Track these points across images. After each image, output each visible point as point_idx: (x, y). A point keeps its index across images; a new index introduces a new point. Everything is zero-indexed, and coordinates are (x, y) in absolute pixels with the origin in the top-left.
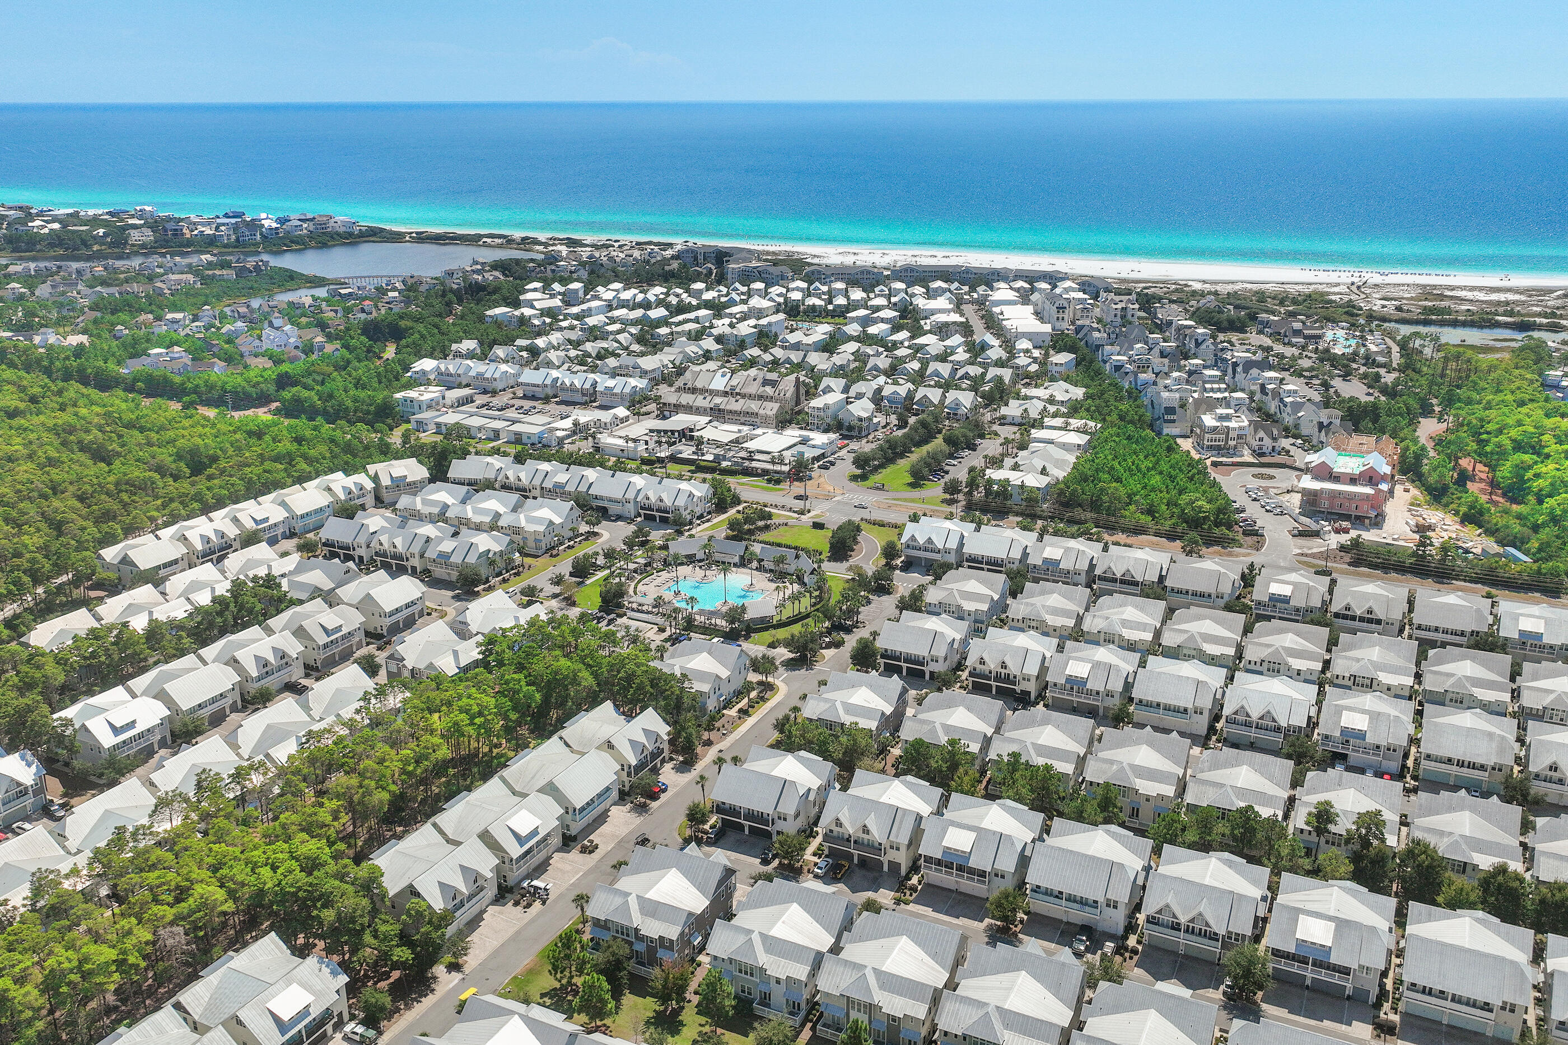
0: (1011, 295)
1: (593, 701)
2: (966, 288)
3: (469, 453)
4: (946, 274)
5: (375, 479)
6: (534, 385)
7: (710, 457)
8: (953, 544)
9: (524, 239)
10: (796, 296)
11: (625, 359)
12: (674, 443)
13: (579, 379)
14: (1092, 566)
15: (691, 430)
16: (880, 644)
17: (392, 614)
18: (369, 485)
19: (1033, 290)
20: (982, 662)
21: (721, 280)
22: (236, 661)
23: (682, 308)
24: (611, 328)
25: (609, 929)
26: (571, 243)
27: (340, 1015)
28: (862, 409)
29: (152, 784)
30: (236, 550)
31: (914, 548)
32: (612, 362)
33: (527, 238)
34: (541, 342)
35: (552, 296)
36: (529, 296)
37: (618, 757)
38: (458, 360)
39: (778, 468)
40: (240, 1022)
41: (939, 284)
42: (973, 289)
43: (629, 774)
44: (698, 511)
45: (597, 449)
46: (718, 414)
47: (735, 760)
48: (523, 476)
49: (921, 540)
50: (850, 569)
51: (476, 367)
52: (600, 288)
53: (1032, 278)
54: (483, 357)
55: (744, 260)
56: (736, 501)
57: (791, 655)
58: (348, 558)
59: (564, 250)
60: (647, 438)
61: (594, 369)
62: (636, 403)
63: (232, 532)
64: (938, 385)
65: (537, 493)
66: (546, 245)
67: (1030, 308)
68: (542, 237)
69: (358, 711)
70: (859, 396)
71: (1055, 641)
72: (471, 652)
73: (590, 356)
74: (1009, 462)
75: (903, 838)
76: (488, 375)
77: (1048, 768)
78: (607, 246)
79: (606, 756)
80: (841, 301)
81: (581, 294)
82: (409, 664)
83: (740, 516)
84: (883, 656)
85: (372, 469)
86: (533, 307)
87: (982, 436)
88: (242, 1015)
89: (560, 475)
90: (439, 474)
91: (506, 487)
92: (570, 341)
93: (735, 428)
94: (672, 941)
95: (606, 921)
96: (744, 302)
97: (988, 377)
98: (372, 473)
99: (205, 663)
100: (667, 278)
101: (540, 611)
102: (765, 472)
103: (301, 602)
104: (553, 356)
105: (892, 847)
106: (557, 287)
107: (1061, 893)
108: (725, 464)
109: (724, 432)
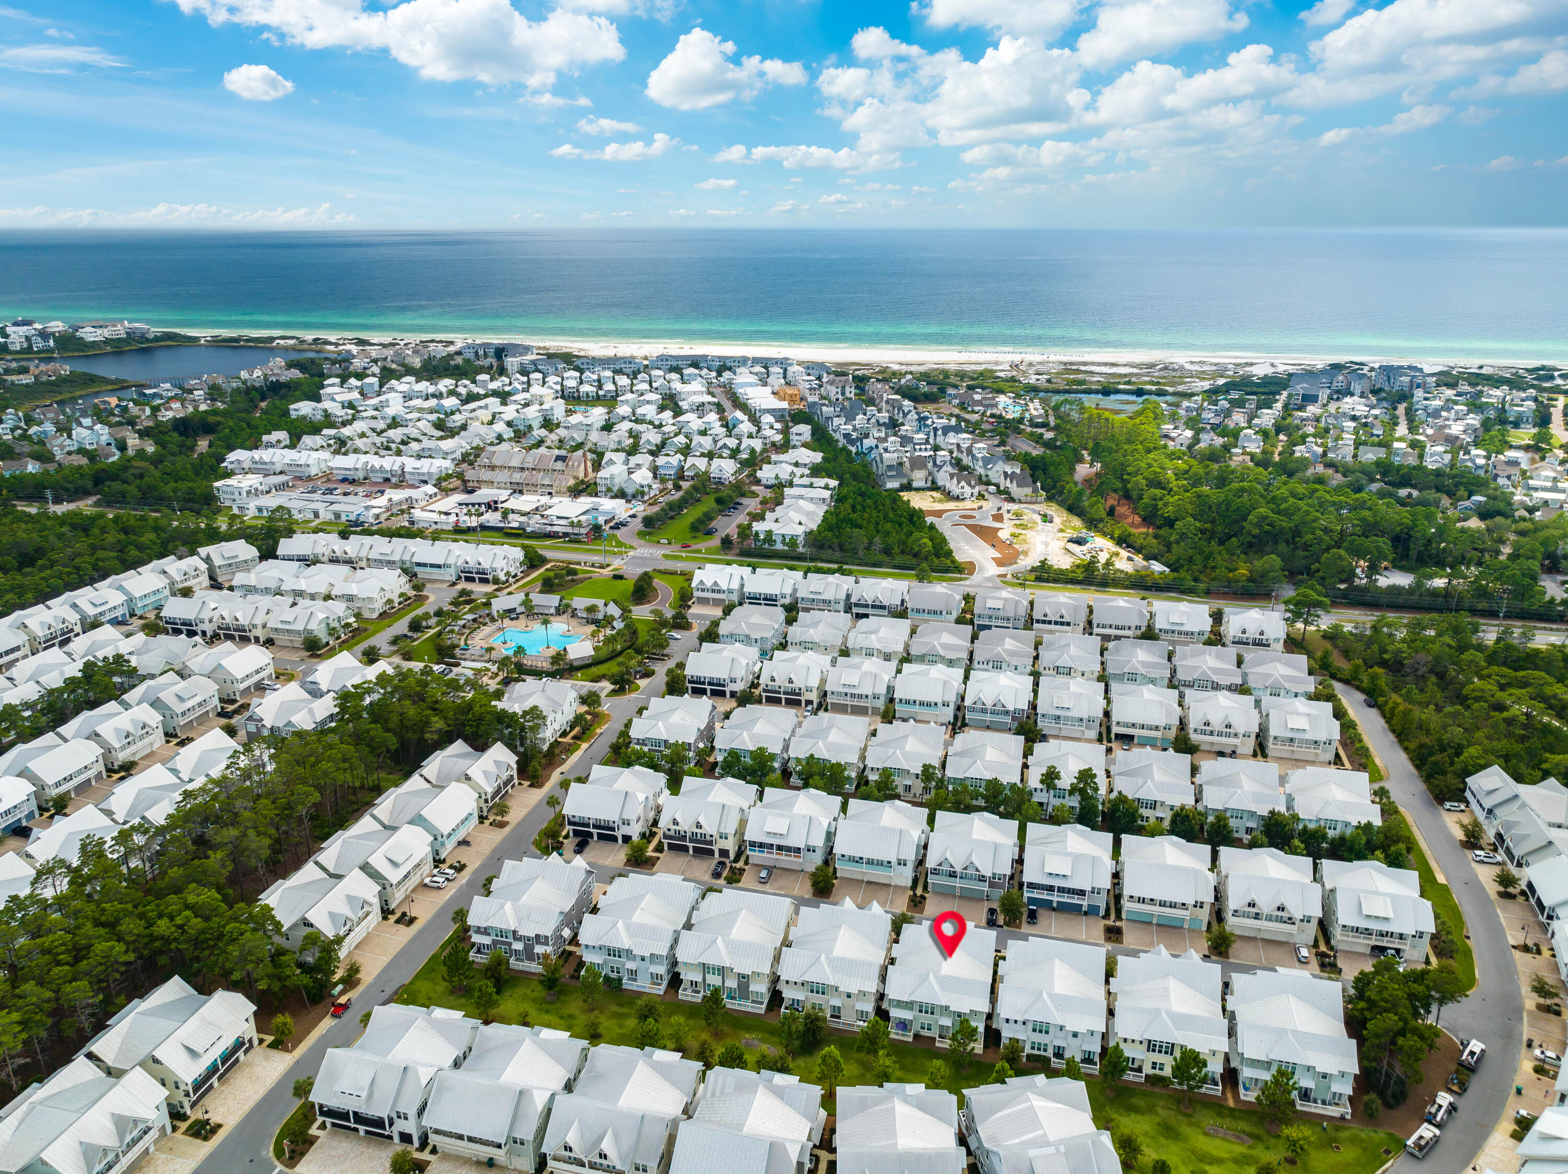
0: (752, 379)
1: (445, 740)
2: (713, 374)
3: (294, 532)
4: (695, 363)
5: (208, 560)
6: (346, 469)
7: (516, 525)
8: (735, 585)
9: (315, 340)
10: (571, 384)
11: (426, 443)
12: (482, 514)
13: (389, 463)
14: (848, 596)
15: (496, 502)
16: (689, 671)
17: (243, 680)
18: (203, 566)
19: (769, 374)
20: (773, 679)
21: (502, 371)
22: (97, 735)
23: (471, 398)
24: (409, 416)
25: (489, 934)
26: (361, 342)
27: (250, 1041)
28: (643, 476)
29: (29, 856)
30: (77, 635)
31: (703, 590)
32: (414, 446)
33: (318, 339)
34: (346, 431)
35: (350, 389)
36: (329, 390)
37: (475, 787)
38: (270, 450)
39: (576, 531)
40: (156, 1061)
41: (691, 371)
42: (719, 374)
43: (486, 801)
44: (513, 571)
45: (412, 523)
46: (518, 488)
47: (580, 780)
48: (348, 550)
49: (709, 584)
50: (651, 611)
51: (290, 456)
52: (393, 382)
53: (766, 363)
54: (292, 446)
55: (521, 355)
56: (543, 561)
57: (612, 687)
58: (191, 634)
59: (354, 349)
60: (457, 511)
61: (399, 453)
62: (442, 481)
63: (73, 618)
64: (703, 455)
65: (363, 564)
66: (337, 345)
67: (768, 389)
68: (332, 339)
69: (228, 768)
70: (638, 466)
71: (829, 658)
72: (326, 707)
73: (393, 442)
74: (768, 515)
75: (731, 828)
76: (302, 462)
78: (394, 345)
79: (464, 787)
80: (609, 387)
81: (377, 388)
82: (268, 723)
83: (552, 574)
84: (690, 682)
85: (203, 551)
86: (333, 400)
87: (743, 495)
88: (158, 1054)
89: (380, 546)
90: (268, 554)
91: (334, 561)
92: (373, 430)
93: (534, 498)
94: (546, 937)
95: (486, 927)
96: (526, 390)
97: (743, 447)
98: (203, 555)
99: (65, 740)
100: (459, 373)
101: (383, 666)
102: (566, 535)
103: (152, 677)
104: (360, 443)
105: (722, 837)
106: (353, 381)
107: (861, 858)
108: (529, 530)
109: (526, 502)
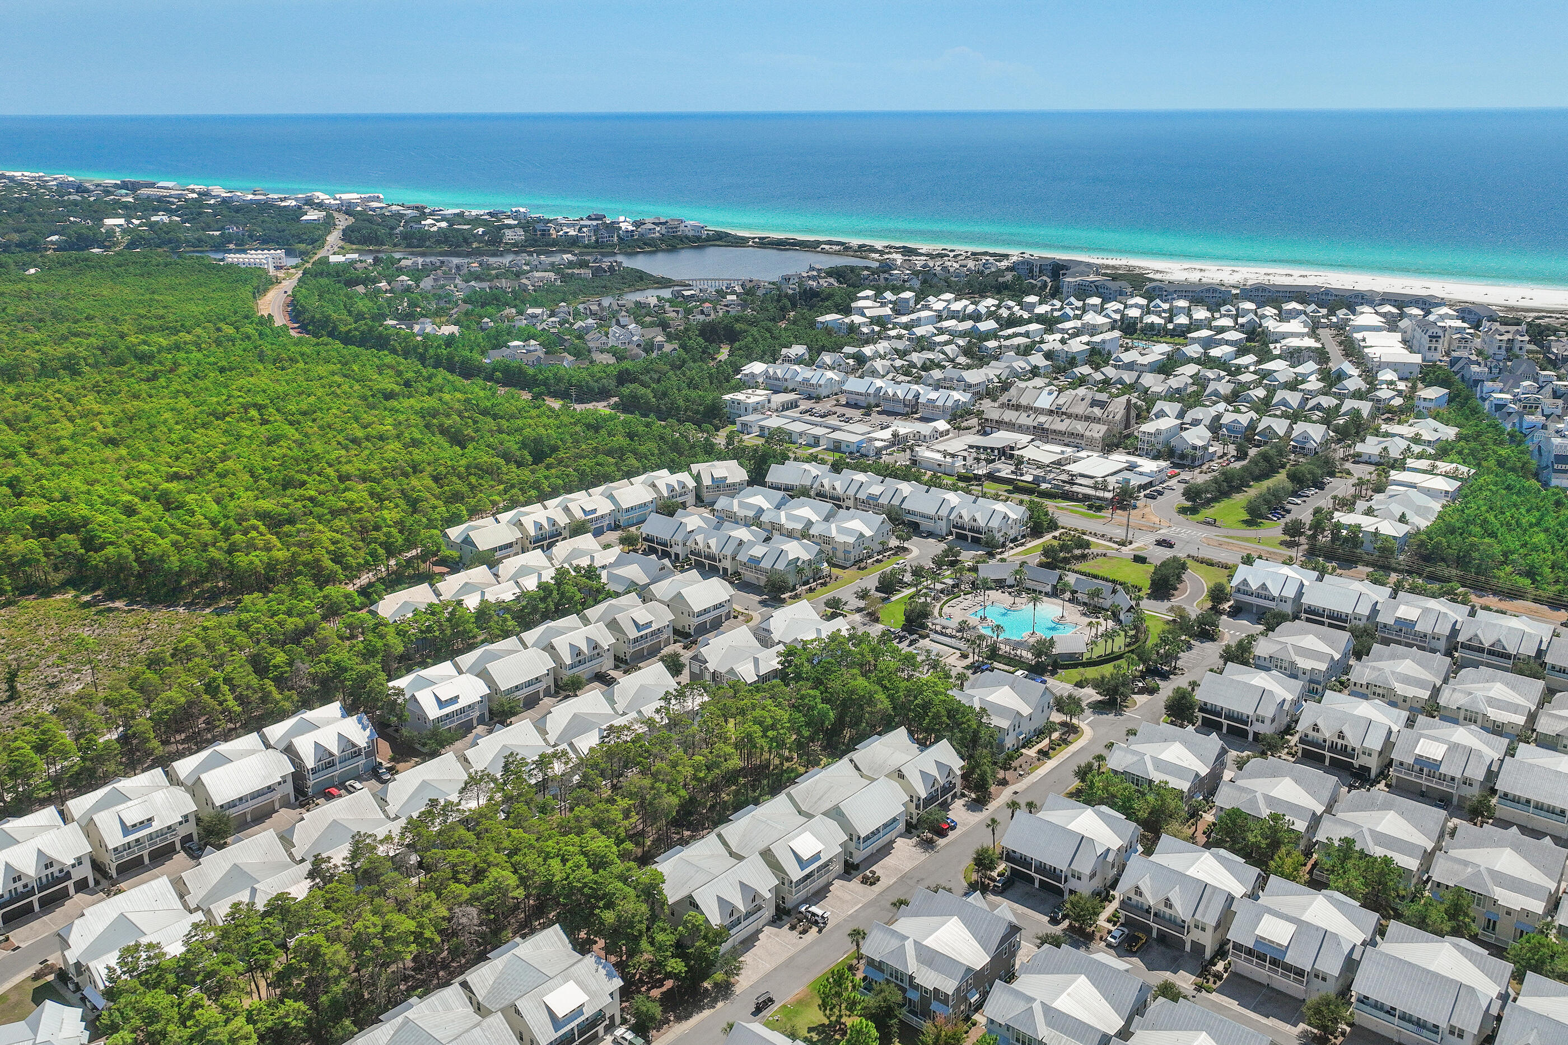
0: (1376, 320)
1: (887, 725)
2: (1324, 311)
3: (788, 458)
4: (1302, 295)
5: (698, 478)
6: (858, 394)
7: (1029, 478)
8: (1290, 592)
9: (860, 246)
10: (1134, 313)
11: (950, 372)
12: (994, 461)
13: (903, 390)
14: (1454, 632)
15: (1012, 448)
16: (1200, 695)
17: (700, 614)
18: (691, 484)
19: (1402, 316)
20: (1316, 728)
21: (1056, 293)
22: (553, 648)
23: (1013, 322)
24: (938, 339)
25: (883, 971)
26: (908, 251)
27: (612, 1018)
28: (1197, 437)
29: (466, 760)
30: (565, 539)
31: (1246, 593)
32: (937, 374)
33: (864, 246)
34: (868, 350)
35: (883, 305)
36: (861, 303)
37: (908, 788)
38: (786, 365)
39: (1100, 494)
40: (517, 1012)
41: (1294, 305)
42: (1332, 312)
43: (917, 807)
44: (1012, 533)
45: (914, 462)
46: (1041, 433)
47: (1031, 806)
48: (838, 485)
49: (1254, 586)
50: (1171, 609)
51: (803, 373)
52: (931, 298)
53: (1401, 302)
54: (810, 363)
55: (1082, 274)
56: (1053, 526)
57: (1100, 698)
58: (666, 554)
59: (899, 258)
60: (965, 454)
61: (918, 380)
62: (957, 416)
63: (563, 520)
64: (1285, 415)
65: (850, 503)
66: (881, 253)
67: (1398, 336)
68: (879, 245)
69: (658, 711)
70: (1196, 423)
71: (1405, 714)
72: (771, 661)
73: (915, 366)
74: (1361, 505)
75: (1210, 917)
76: (813, 381)
77: (1387, 861)
78: (941, 256)
79: (895, 785)
80: (1182, 320)
81: (912, 303)
82: (711, 666)
83: (1056, 543)
84: (1201, 710)
85: (695, 468)
86: (863, 315)
87: (1332, 474)
88: (520, 1005)
89: (874, 486)
90: (757, 478)
91: (821, 495)
92: (896, 350)
93: (1058, 449)
94: (946, 995)
95: (880, 962)
96: (1078, 317)
97: (1344, 409)
98: (695, 472)
99: (525, 647)
100: (1000, 289)
101: (841, 625)
102: (1087, 498)
103: (617, 595)
104: (879, 365)
105: (1197, 927)
106: (889, 295)
107: (1394, 1009)
108: (1044, 486)
109: (1047, 453)
